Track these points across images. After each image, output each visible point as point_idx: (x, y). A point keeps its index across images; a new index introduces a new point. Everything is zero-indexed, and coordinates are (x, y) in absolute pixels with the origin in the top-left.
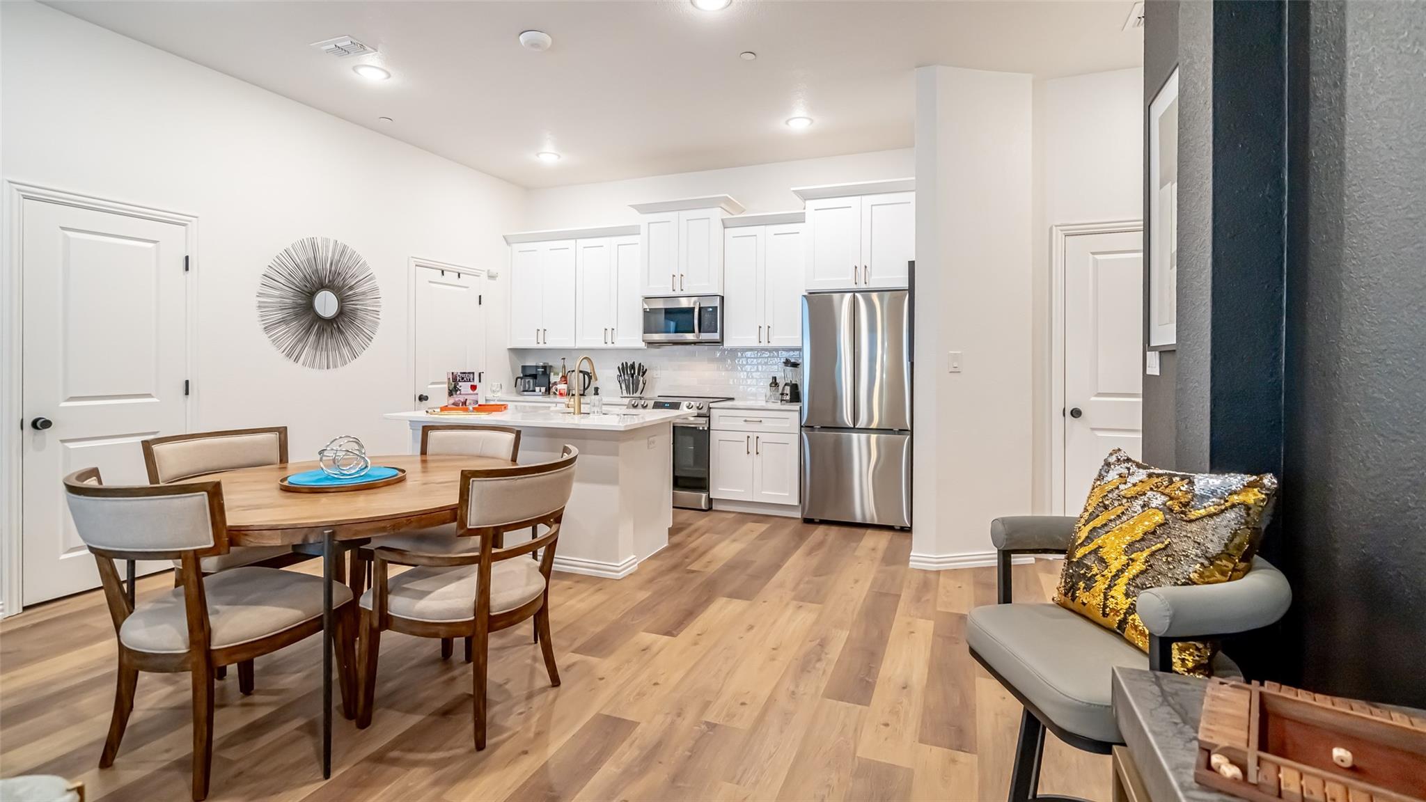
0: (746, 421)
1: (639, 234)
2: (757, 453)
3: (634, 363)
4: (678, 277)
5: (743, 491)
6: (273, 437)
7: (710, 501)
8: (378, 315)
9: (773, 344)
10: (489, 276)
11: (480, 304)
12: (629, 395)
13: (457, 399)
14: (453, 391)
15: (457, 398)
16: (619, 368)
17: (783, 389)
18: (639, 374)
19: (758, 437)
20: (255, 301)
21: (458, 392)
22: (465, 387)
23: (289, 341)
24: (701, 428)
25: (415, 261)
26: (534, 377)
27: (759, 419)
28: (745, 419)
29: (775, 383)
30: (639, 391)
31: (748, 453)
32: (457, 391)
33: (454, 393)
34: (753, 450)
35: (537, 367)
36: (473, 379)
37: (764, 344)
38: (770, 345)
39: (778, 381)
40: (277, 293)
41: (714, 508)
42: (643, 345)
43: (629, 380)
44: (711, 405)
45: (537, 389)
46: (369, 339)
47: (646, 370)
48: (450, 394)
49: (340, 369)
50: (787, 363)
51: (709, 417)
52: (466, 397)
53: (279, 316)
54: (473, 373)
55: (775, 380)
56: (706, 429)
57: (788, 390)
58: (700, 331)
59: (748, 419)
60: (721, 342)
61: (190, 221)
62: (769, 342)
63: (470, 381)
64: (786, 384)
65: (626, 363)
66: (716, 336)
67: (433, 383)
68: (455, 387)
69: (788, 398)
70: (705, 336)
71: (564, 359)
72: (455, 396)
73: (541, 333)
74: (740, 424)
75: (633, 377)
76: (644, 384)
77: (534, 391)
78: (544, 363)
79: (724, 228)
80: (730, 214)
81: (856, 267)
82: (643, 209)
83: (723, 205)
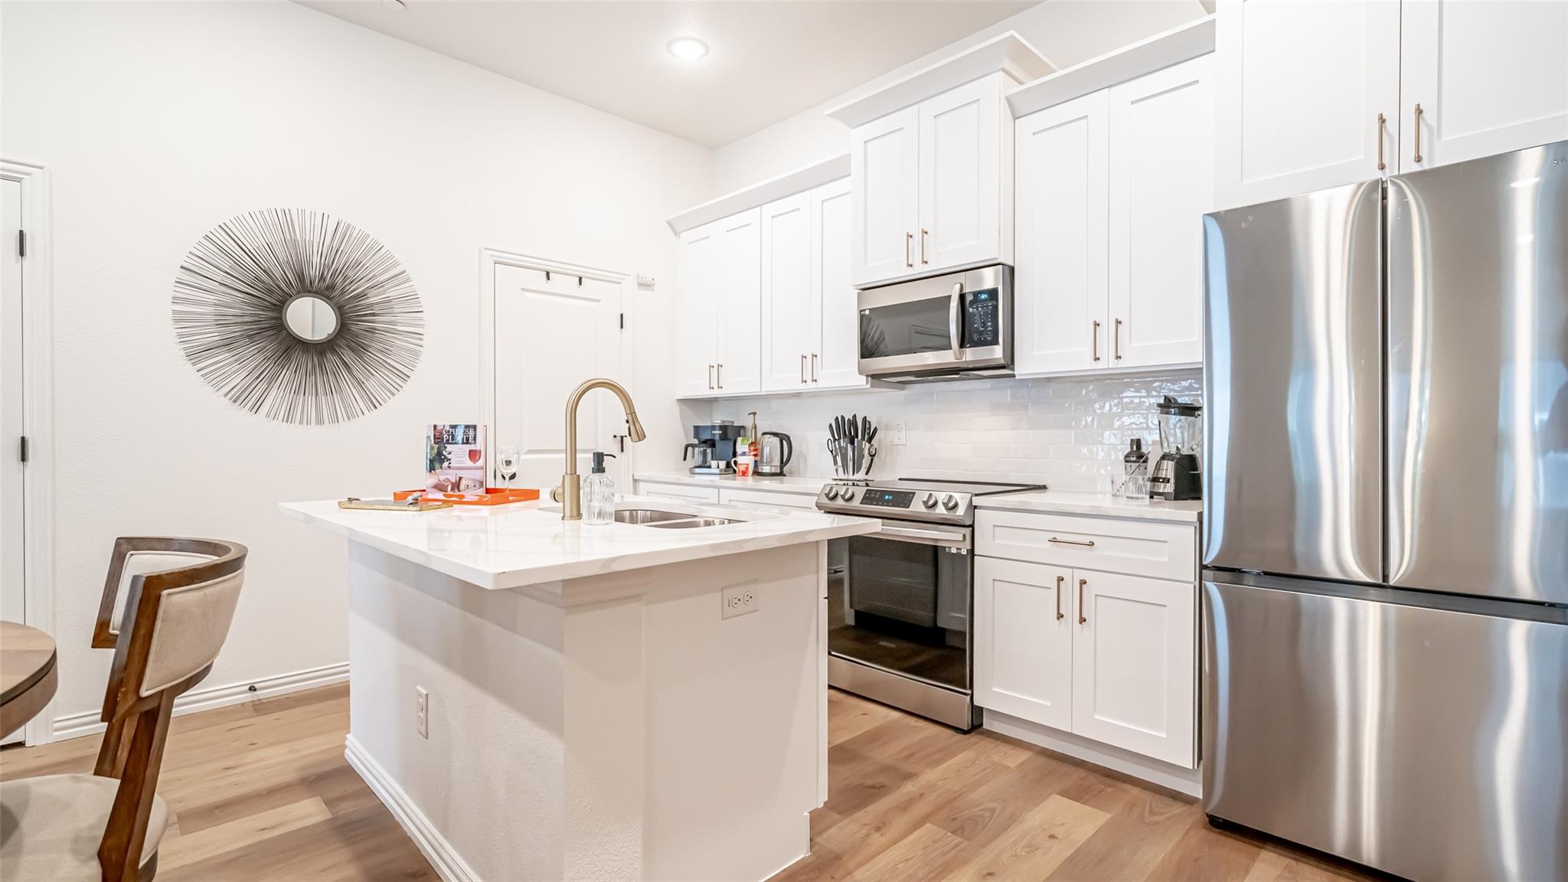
0: (1054, 541)
1: (850, 175)
2: (1082, 620)
3: (855, 415)
4: (917, 236)
5: (1049, 704)
7: (977, 712)
8: (421, 339)
9: (1132, 361)
10: (639, 284)
11: (622, 327)
12: (846, 477)
13: (442, 478)
14: (437, 460)
15: (444, 475)
16: (831, 426)
17: (1158, 467)
18: (863, 439)
19: (1083, 582)
20: (167, 309)
21: (446, 464)
22: (457, 453)
24: (954, 551)
25: (492, 256)
26: (711, 443)
27: (1087, 539)
28: (1051, 536)
29: (1137, 454)
30: (863, 470)
31: (1060, 616)
32: (442, 461)
33: (437, 465)
34: (1070, 609)
35: (713, 428)
36: (475, 439)
37: (1108, 363)
38: (1121, 364)
39: (1144, 450)
40: (211, 298)
41: (985, 726)
42: (862, 381)
43: (846, 448)
44: (976, 501)
45: (714, 463)
47: (876, 430)
48: (432, 469)
49: (344, 425)
50: (1167, 405)
51: (972, 526)
52: (461, 473)
54: (475, 427)
55: (1139, 446)
56: (964, 552)
57: (1169, 469)
58: (962, 345)
59: (1059, 537)
60: (1010, 362)
61: (28, 174)
62: (1118, 357)
63: (467, 442)
64: (1164, 457)
65: (842, 417)
66: (997, 352)
67: (530, 452)
68: (440, 453)
69: (1170, 488)
70: (971, 355)
71: (755, 414)
72: (438, 471)
73: (714, 371)
74: (1040, 547)
75: (852, 443)
76: (873, 456)
77: (710, 467)
78: (724, 421)
79: (1015, 118)
80: (1021, 83)
81: (1382, 121)
82: (855, 116)
83: (1007, 64)
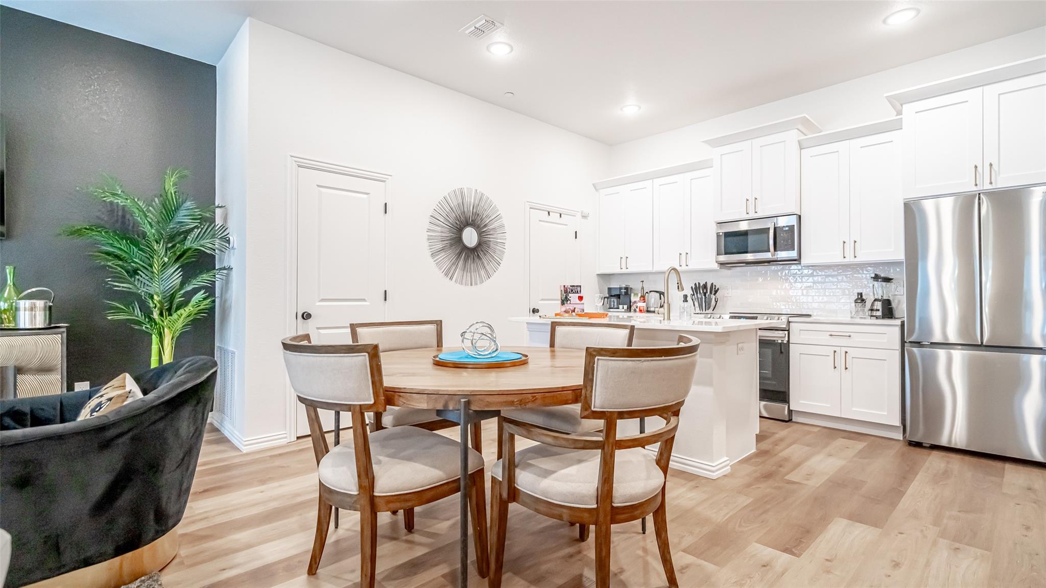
0: (831, 335)
1: (712, 167)
2: (846, 369)
3: (706, 283)
4: (752, 200)
5: (829, 406)
6: (433, 327)
7: (790, 412)
8: (504, 246)
9: (861, 258)
10: (582, 216)
11: (576, 238)
12: (701, 312)
13: (568, 308)
14: (565, 301)
15: (568, 306)
16: (692, 287)
17: (873, 305)
18: (711, 293)
19: (846, 352)
20: (425, 235)
21: (569, 302)
22: (573, 297)
23: (446, 264)
24: (780, 341)
25: (529, 205)
26: (618, 296)
27: (848, 334)
28: (830, 333)
29: (861, 299)
30: (712, 308)
31: (835, 367)
32: (567, 301)
33: (565, 302)
34: (840, 363)
35: (620, 289)
36: (580, 291)
37: (850, 259)
38: (856, 260)
39: (864, 297)
40: (439, 229)
41: (793, 420)
42: (716, 266)
43: (702, 298)
44: (791, 319)
45: (621, 306)
46: (498, 264)
47: (718, 289)
48: (563, 303)
49: (479, 285)
50: (876, 278)
51: (788, 331)
52: (575, 306)
53: (440, 246)
54: (580, 286)
55: (861, 296)
56: (785, 342)
57: (878, 305)
58: (775, 250)
59: (833, 333)
60: (798, 260)
61: (388, 179)
62: (855, 257)
63: (577, 293)
64: (876, 300)
65: (699, 283)
66: (793, 254)
67: (542, 300)
68: (566, 297)
69: (879, 313)
70: (782, 255)
71: (643, 281)
72: (566, 305)
73: (624, 260)
74: (824, 338)
75: (705, 295)
76: (716, 302)
77: (618, 308)
78: (626, 285)
79: (801, 149)
80: (806, 135)
81: (976, 167)
82: (715, 143)
83: (800, 127)
